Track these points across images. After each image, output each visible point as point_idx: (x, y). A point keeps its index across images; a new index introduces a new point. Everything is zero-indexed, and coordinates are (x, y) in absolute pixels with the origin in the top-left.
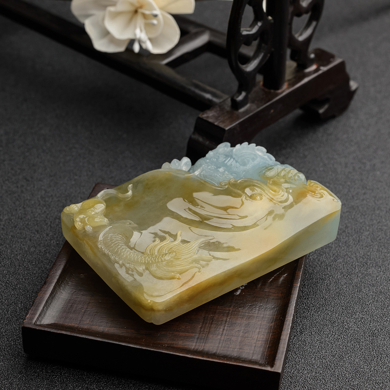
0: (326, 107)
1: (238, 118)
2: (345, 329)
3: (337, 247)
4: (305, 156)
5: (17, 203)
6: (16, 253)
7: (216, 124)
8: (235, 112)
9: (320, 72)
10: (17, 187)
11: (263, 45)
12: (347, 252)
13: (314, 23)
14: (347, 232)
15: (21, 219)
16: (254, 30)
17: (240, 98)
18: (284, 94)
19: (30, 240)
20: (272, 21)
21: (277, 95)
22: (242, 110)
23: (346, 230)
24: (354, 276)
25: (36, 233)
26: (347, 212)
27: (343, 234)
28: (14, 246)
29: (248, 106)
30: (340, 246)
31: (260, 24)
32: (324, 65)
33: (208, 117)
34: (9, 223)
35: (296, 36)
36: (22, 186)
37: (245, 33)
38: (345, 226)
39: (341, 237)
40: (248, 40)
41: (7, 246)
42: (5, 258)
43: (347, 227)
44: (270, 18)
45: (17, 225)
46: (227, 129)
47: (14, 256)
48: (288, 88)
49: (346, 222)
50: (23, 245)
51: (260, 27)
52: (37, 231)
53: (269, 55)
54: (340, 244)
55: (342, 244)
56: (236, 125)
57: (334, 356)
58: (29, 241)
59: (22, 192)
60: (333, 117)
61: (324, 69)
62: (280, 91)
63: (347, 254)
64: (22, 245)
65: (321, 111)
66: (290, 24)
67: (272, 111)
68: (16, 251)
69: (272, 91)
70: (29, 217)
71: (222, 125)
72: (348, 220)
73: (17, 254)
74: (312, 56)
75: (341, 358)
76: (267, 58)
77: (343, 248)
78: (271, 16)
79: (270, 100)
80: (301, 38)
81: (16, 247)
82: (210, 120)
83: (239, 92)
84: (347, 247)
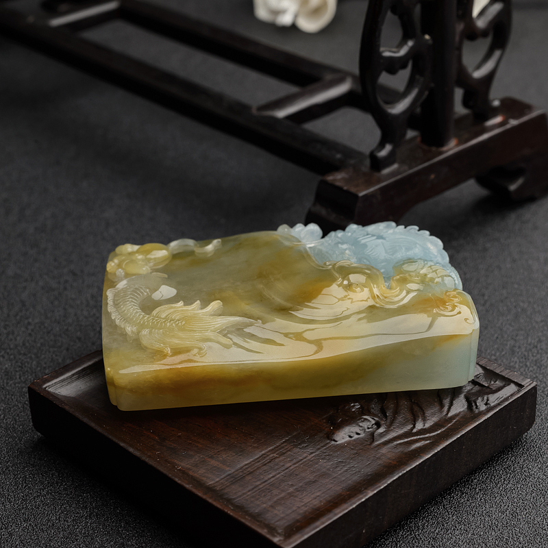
0: (520, 181)
1: (379, 181)
2: (524, 476)
3: (522, 367)
4: (485, 250)
5: (56, 303)
6: (45, 366)
7: (345, 188)
8: (377, 174)
9: (508, 126)
10: (59, 283)
11: (417, 77)
12: (537, 375)
13: (497, 53)
14: (539, 348)
15: (59, 323)
16: (403, 52)
17: (383, 153)
18: (451, 153)
19: (68, 349)
20: (431, 42)
21: (441, 153)
22: (386, 171)
23: (539, 346)
24: (545, 405)
25: (77, 341)
26: (542, 321)
27: (533, 350)
28: (43, 356)
29: (395, 166)
30: (526, 366)
31: (410, 43)
32: (515, 118)
33: (335, 180)
34: (40, 327)
35: (470, 70)
36: (66, 281)
37: (387, 54)
38: (537, 339)
39: (530, 355)
40: (393, 66)
41: (33, 356)
42: (27, 371)
43: (540, 341)
44: (427, 37)
45: (52, 330)
46: (361, 194)
47: (40, 370)
48: (458, 145)
49: (540, 334)
50: (56, 356)
51: (412, 48)
52: (79, 339)
53: (426, 93)
54: (528, 364)
55: (530, 363)
56: (376, 190)
57: (503, 513)
58: (65, 351)
59: (65, 289)
60: (532, 199)
61: (513, 122)
62: (445, 149)
63: (537, 377)
64: (54, 356)
65: (513, 187)
66: (459, 49)
67: (433, 176)
68: (45, 363)
69: (434, 149)
70: (70, 320)
71: (353, 190)
72: (542, 332)
73: (45, 368)
74: (496, 103)
75: (514, 514)
76: (424, 97)
77: (531, 369)
78: (429, 35)
79: (429, 160)
80: (477, 74)
81: (45, 358)
82: (338, 184)
83: (381, 145)
84: (538, 367)
